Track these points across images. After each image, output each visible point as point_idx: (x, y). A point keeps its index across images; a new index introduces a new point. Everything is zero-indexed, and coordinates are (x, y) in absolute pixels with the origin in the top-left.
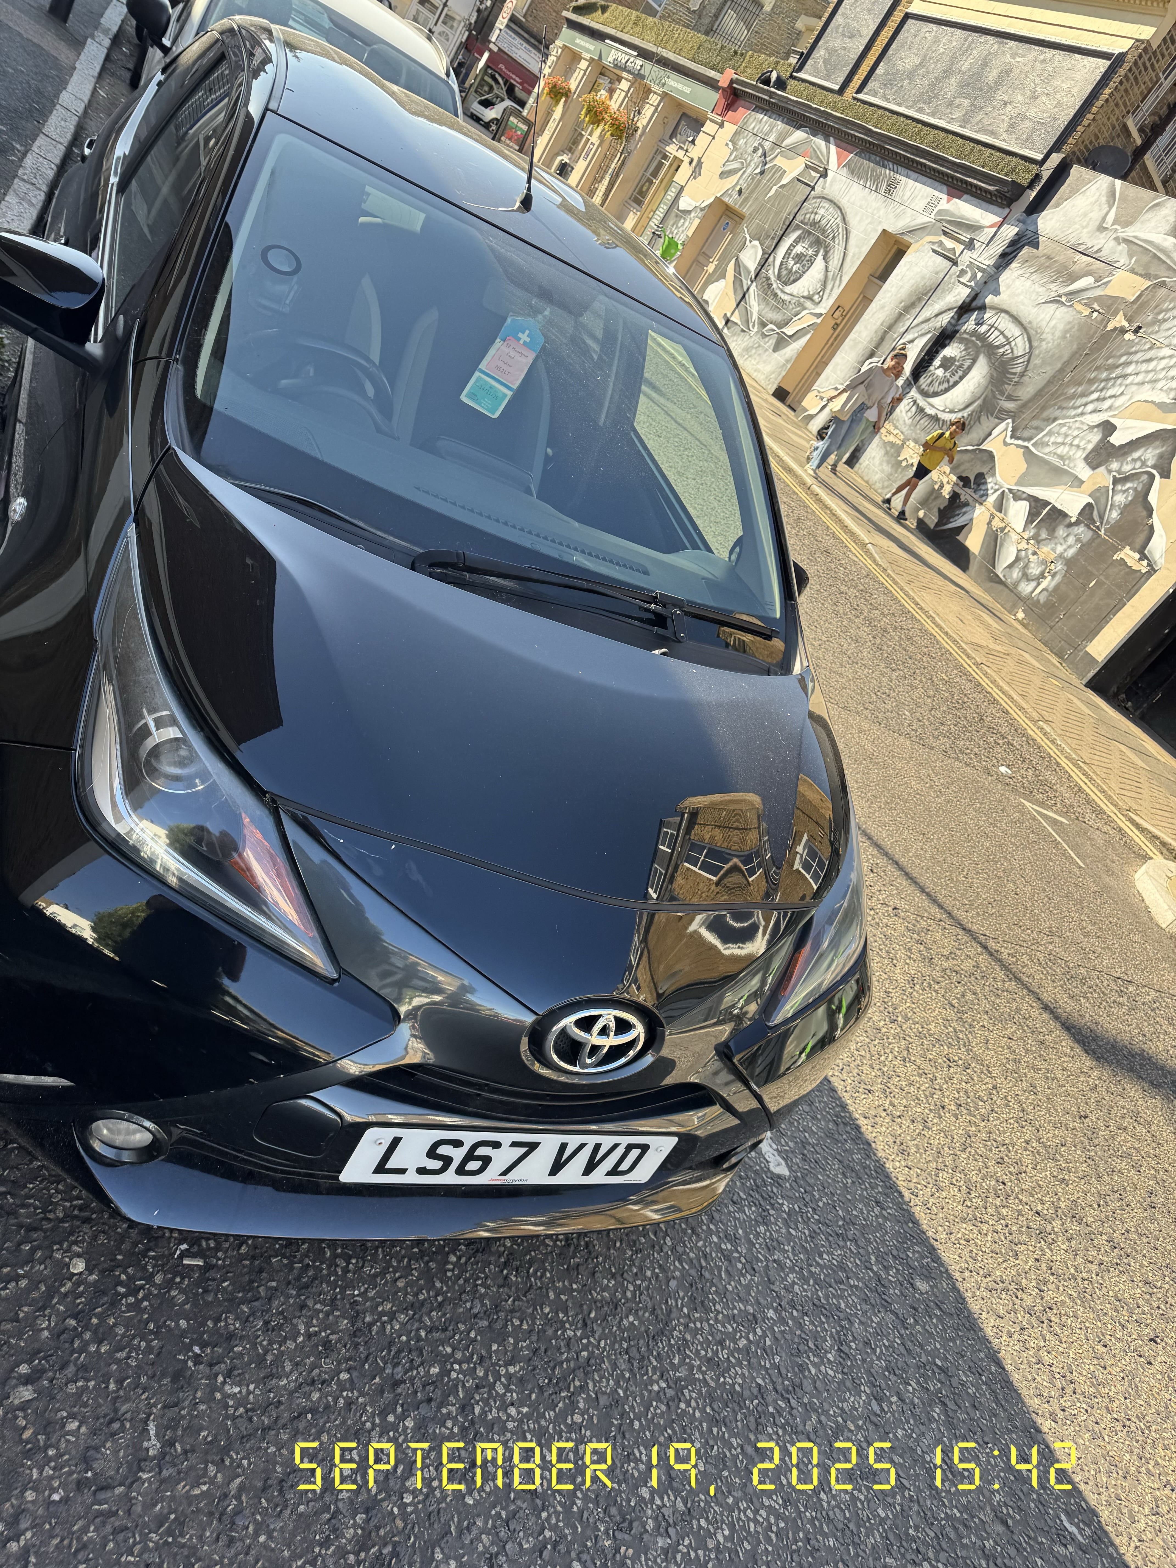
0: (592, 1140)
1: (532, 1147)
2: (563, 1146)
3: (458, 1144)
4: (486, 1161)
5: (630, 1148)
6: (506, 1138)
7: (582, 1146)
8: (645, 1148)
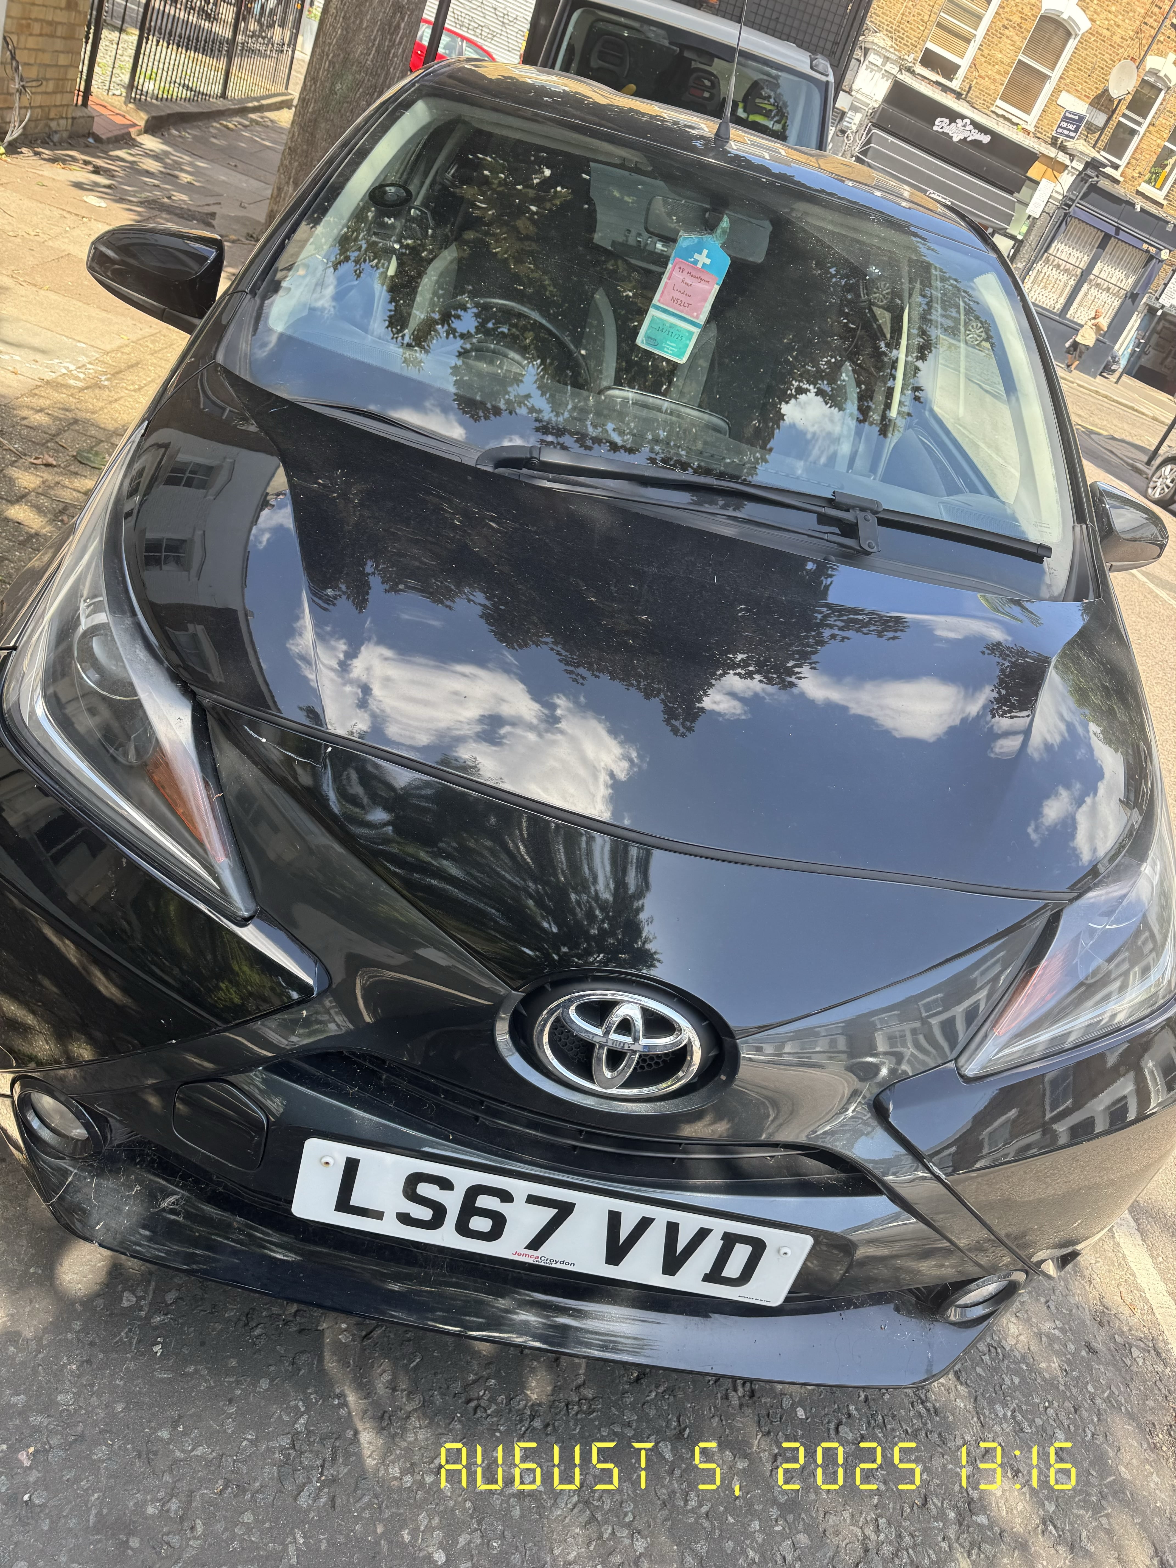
0: (662, 1216)
1: (565, 1210)
2: (614, 1218)
3: (445, 1184)
4: (499, 1222)
5: (730, 1241)
6: (520, 1188)
7: (645, 1223)
8: (758, 1247)
